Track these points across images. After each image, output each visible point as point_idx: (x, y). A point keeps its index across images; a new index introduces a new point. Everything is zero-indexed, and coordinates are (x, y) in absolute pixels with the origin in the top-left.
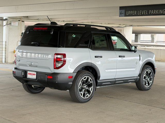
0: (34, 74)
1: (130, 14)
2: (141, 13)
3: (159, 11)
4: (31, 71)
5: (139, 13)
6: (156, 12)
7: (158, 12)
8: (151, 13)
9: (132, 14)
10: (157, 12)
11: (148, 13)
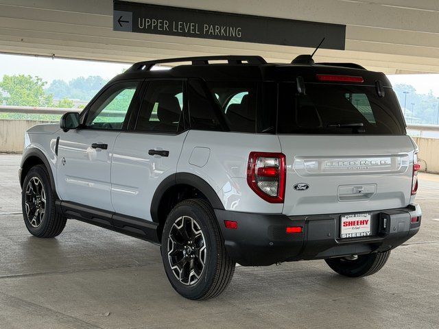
0: (362, 223)
1: (150, 26)
2: (183, 29)
3: (226, 28)
4: (355, 213)
5: (177, 28)
6: (220, 31)
7: (225, 31)
8: (207, 31)
9: (156, 27)
10: (222, 31)
11: (201, 29)
